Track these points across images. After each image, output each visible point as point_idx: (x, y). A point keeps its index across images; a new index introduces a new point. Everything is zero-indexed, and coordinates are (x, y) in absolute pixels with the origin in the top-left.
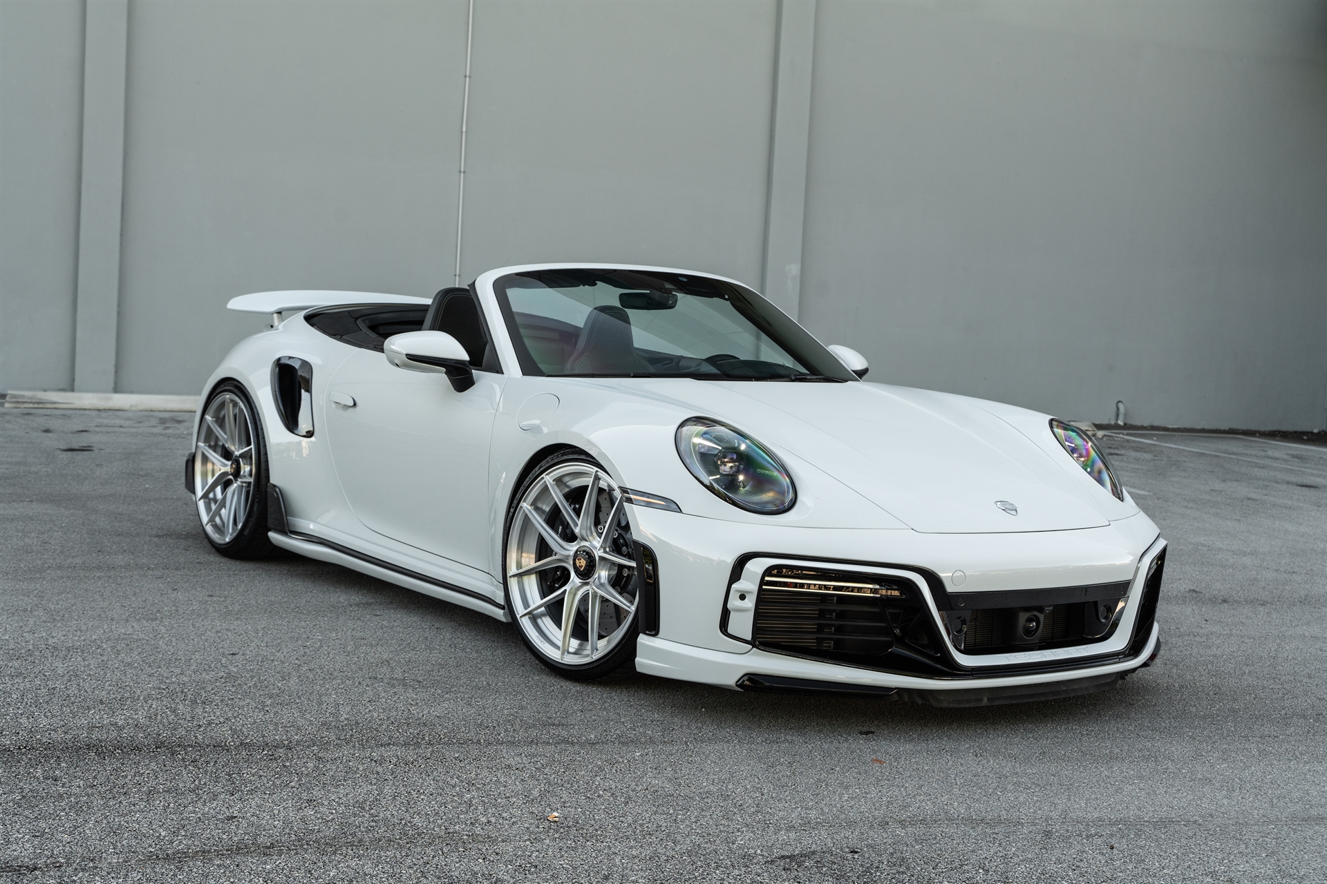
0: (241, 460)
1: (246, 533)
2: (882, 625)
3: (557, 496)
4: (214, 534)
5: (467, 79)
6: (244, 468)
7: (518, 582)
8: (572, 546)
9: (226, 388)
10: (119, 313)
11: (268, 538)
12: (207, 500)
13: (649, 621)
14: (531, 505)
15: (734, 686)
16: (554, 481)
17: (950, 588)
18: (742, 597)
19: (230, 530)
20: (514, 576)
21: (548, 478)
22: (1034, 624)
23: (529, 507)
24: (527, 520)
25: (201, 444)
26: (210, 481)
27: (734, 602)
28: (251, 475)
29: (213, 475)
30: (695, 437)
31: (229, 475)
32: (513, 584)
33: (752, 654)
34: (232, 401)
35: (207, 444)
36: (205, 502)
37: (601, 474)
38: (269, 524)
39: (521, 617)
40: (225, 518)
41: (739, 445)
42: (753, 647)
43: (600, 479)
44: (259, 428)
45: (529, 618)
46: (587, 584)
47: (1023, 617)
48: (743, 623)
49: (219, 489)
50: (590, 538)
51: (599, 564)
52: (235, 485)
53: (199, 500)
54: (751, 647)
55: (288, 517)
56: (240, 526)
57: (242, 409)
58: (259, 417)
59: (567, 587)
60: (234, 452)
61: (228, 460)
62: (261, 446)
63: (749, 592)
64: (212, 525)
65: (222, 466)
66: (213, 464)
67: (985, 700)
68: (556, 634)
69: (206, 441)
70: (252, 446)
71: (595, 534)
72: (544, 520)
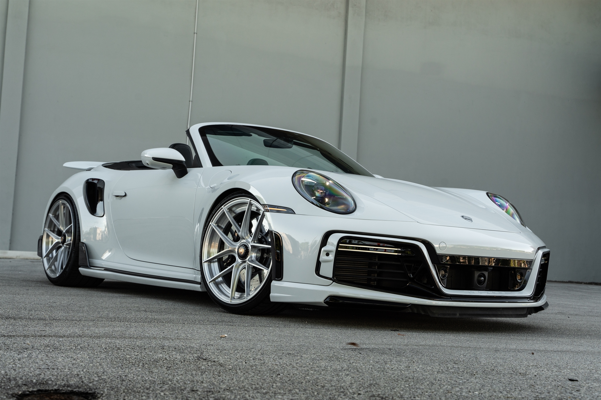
0: (66, 234)
1: (67, 270)
2: (402, 272)
3: (230, 218)
4: (51, 274)
5: (191, 102)
6: (68, 238)
7: (208, 265)
8: (237, 244)
9: (61, 197)
10: (13, 214)
11: (78, 270)
12: (48, 258)
13: (278, 274)
14: (216, 224)
15: (323, 302)
16: (228, 209)
17: (438, 252)
18: (328, 254)
19: (59, 271)
20: (206, 262)
21: (225, 208)
22: (483, 279)
23: (215, 225)
24: (213, 232)
25: (46, 229)
26: (50, 247)
27: (323, 257)
28: (71, 241)
29: (52, 244)
30: (302, 178)
31: (60, 243)
32: (205, 266)
33: (333, 286)
34: (63, 204)
35: (50, 229)
36: (47, 259)
37: (253, 202)
38: (79, 264)
39: (209, 283)
40: (57, 266)
41: (326, 183)
42: (333, 282)
43: (252, 205)
44: (76, 214)
45: (214, 283)
46: (245, 262)
47: (477, 274)
48: (328, 269)
49: (54, 251)
50: (247, 237)
51: (252, 250)
52: (63, 248)
53: (44, 258)
54: (332, 281)
55: (89, 259)
56: (64, 267)
57: (68, 207)
58: (76, 209)
59: (234, 264)
60: (63, 231)
61: (60, 236)
62: (77, 223)
63: (331, 251)
64: (50, 270)
65: (56, 239)
66: (52, 238)
67: (458, 315)
68: (228, 291)
69: (49, 227)
70: (72, 224)
71: (249, 235)
72: (223, 232)
